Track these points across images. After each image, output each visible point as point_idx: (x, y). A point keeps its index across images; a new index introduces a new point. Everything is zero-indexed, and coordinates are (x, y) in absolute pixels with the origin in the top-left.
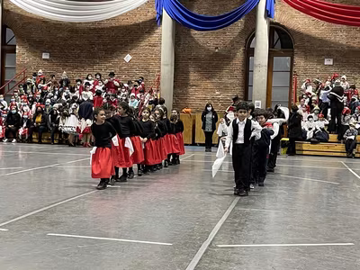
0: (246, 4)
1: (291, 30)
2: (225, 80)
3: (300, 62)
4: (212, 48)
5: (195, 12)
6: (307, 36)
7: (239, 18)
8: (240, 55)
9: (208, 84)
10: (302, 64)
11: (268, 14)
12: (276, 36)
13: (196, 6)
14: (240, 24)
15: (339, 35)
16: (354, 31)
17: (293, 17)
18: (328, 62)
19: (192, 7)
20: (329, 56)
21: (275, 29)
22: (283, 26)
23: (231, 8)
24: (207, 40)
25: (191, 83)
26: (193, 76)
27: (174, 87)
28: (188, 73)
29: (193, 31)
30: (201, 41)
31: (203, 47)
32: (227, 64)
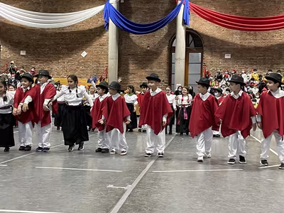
0: (169, 15)
1: (201, 33)
2: (155, 69)
3: (208, 58)
4: (145, 47)
5: (133, 21)
6: (213, 38)
7: (164, 25)
8: (165, 52)
10: (209, 58)
11: (185, 23)
12: (191, 38)
13: (133, 17)
14: (165, 30)
15: (235, 37)
16: (245, 34)
17: (202, 24)
18: (228, 56)
19: (130, 17)
20: (228, 52)
21: (190, 33)
22: (196, 31)
23: (159, 18)
24: (141, 41)
25: (130, 71)
26: (132, 67)
28: (128, 65)
29: (132, 35)
30: (137, 42)
31: (139, 46)
32: (156, 58)
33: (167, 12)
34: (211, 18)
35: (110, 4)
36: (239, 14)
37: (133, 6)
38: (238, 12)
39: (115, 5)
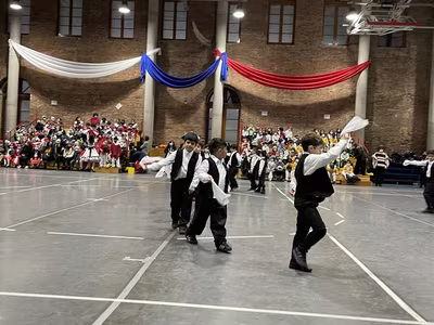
0: (207, 70)
1: (239, 90)
2: (191, 124)
3: (245, 114)
4: (182, 101)
5: (170, 74)
6: (250, 95)
7: (202, 80)
8: (203, 106)
9: (179, 127)
10: (247, 114)
11: (223, 78)
12: (229, 94)
13: (170, 70)
14: (203, 84)
15: (272, 95)
16: (282, 92)
17: (240, 81)
18: (264, 114)
19: (168, 70)
20: (264, 109)
21: (228, 89)
22: (234, 88)
23: (197, 72)
24: (179, 95)
25: (167, 126)
26: (168, 121)
27: (154, 129)
28: (164, 118)
29: (169, 88)
30: (174, 96)
31: (176, 100)
32: (193, 113)
33: (205, 67)
34: (249, 75)
35: (147, 57)
36: (277, 72)
37: (170, 59)
38: (275, 70)
39: (152, 58)
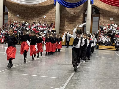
1: (99, 8)
3: (102, 19)
4: (73, 14)
5: (67, 2)
6: (104, 10)
7: (82, 4)
8: (82, 16)
9: (71, 26)
11: (91, 3)
12: (94, 10)
14: (82, 6)
15: (114, 10)
17: (100, 4)
18: (111, 19)
20: (111, 17)
21: (94, 8)
22: (96, 7)
24: (71, 11)
25: (65, 25)
26: (66, 23)
27: (60, 27)
28: (64, 22)
29: (67, 8)
30: (69, 11)
31: (70, 13)
32: (78, 19)
